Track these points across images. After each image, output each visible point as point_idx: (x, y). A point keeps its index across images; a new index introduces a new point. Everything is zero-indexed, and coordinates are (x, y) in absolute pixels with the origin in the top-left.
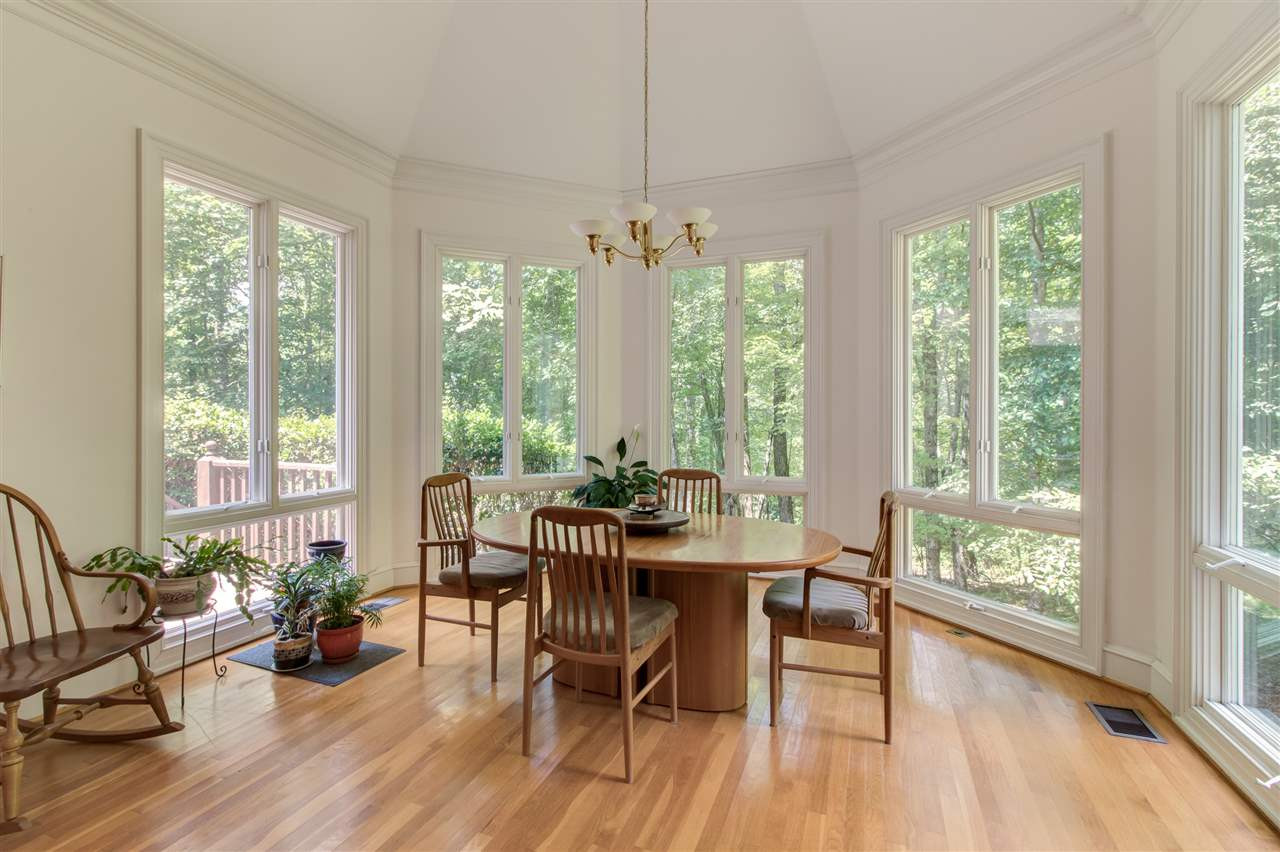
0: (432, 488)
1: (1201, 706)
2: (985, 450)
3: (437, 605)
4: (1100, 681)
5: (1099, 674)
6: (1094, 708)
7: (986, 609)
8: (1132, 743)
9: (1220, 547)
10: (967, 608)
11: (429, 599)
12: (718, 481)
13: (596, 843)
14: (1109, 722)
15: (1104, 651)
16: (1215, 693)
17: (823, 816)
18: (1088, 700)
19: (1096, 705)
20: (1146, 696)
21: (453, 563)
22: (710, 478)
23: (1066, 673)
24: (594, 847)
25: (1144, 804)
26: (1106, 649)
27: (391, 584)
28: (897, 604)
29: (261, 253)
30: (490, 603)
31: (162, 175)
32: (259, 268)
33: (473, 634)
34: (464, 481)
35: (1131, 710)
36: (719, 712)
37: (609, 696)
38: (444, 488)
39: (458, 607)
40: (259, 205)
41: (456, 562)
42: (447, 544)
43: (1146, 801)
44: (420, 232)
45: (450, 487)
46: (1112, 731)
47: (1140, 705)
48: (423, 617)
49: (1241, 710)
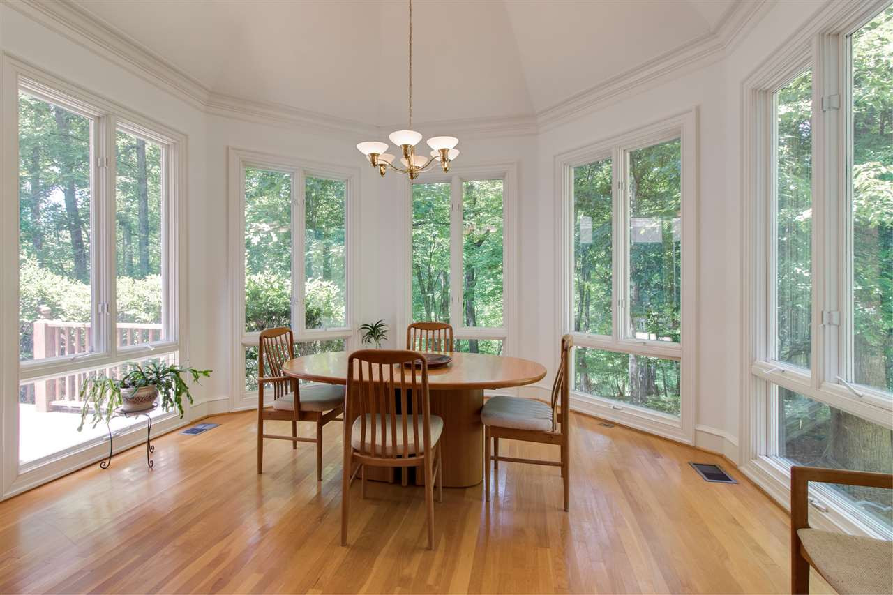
0: (266, 339)
1: (756, 459)
2: (622, 306)
3: (270, 427)
4: (693, 449)
5: (693, 445)
6: (694, 466)
7: (623, 408)
8: (719, 485)
9: (766, 361)
10: (612, 407)
11: (266, 423)
12: (451, 330)
13: (399, 586)
14: (705, 474)
15: (696, 430)
16: (763, 451)
17: (548, 549)
18: (690, 461)
19: (695, 464)
20: (721, 456)
21: (287, 393)
22: (445, 329)
23: (674, 446)
24: (398, 589)
25: (735, 522)
26: (697, 428)
27: (205, 414)
28: (571, 411)
29: (101, 155)
30: (316, 423)
31: (17, 87)
32: (99, 167)
33: (295, 447)
34: (288, 334)
35: (715, 466)
36: (465, 488)
37: (387, 482)
38: (274, 339)
39: (284, 427)
40: (99, 118)
41: (289, 392)
42: (281, 380)
43: (734, 519)
44: (228, 149)
45: (278, 338)
46: (707, 479)
47: (719, 462)
48: (261, 436)
49: (778, 459)
